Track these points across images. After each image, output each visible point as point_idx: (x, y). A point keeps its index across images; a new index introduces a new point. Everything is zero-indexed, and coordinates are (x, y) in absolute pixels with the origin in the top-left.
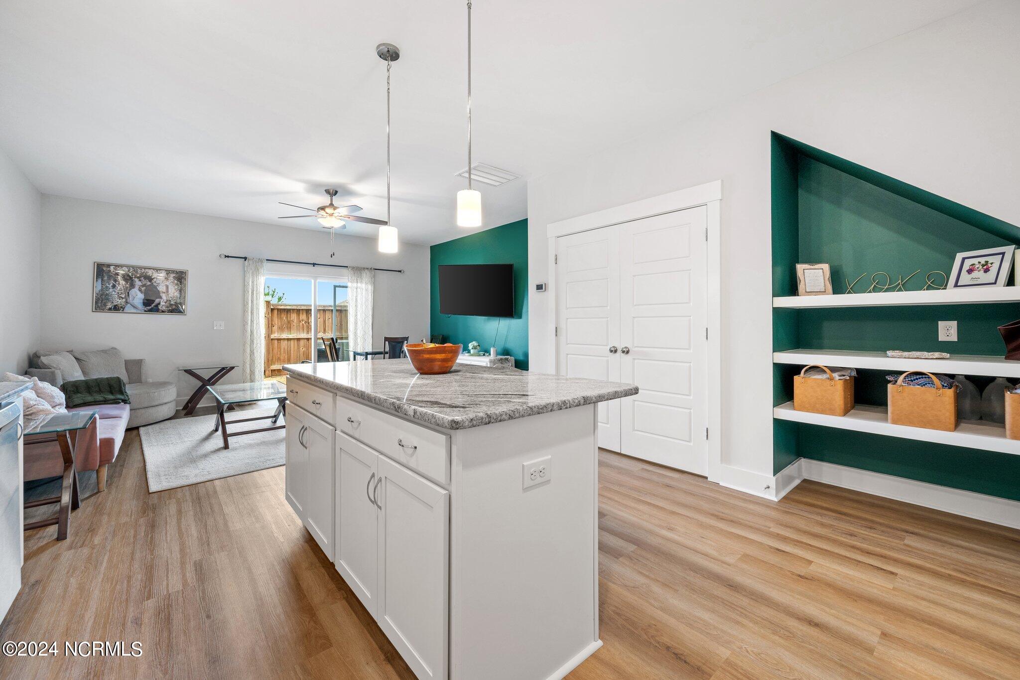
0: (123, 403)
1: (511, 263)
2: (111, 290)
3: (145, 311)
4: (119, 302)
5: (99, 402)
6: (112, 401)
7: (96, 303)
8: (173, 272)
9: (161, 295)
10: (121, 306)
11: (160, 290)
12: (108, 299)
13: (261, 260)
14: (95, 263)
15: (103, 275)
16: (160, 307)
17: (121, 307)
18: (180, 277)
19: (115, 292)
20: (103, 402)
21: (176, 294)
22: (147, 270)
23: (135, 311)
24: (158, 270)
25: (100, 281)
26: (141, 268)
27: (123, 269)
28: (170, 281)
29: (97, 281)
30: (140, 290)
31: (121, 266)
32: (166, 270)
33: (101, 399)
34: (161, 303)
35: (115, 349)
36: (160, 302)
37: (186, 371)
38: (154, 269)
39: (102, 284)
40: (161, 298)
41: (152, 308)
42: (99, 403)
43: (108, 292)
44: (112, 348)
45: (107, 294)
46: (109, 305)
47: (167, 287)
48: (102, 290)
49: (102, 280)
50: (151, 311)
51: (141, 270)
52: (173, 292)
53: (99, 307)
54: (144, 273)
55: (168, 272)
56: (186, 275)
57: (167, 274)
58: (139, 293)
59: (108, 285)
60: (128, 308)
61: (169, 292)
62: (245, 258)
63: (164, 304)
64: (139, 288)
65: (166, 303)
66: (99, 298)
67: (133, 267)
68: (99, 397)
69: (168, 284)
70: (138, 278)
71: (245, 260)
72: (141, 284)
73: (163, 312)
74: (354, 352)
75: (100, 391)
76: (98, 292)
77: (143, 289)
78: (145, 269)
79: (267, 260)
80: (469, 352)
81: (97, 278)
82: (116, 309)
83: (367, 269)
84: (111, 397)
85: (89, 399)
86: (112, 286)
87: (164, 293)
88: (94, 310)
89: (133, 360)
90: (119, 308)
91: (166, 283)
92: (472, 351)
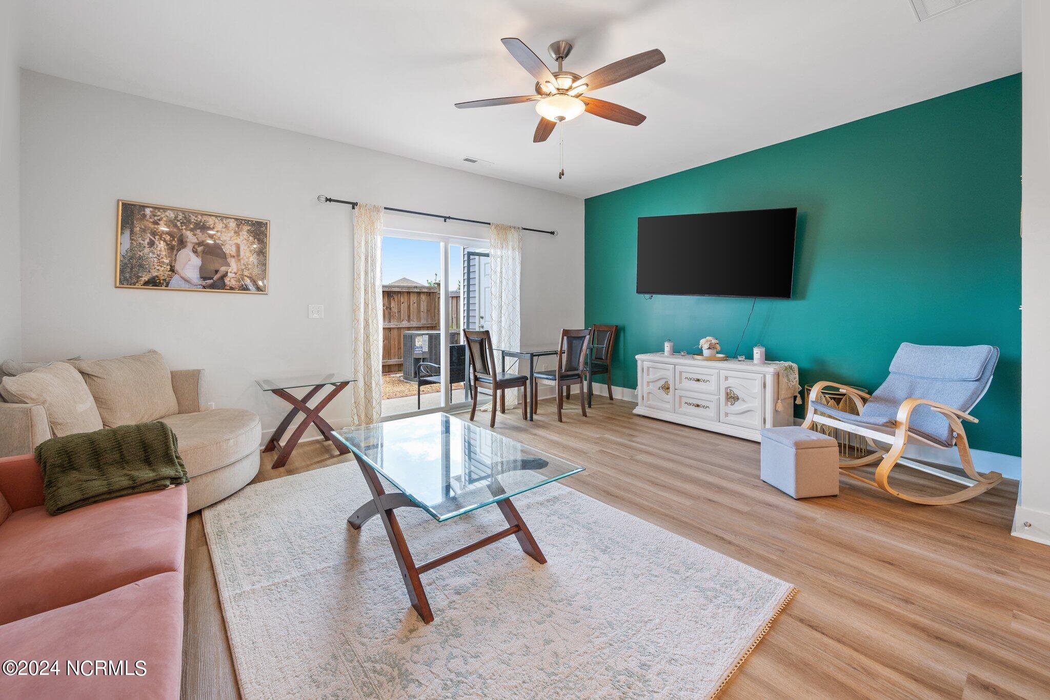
0: (173, 486)
1: (793, 206)
2: (147, 250)
3: (204, 287)
4: (161, 271)
5: (119, 490)
6: (148, 486)
7: (122, 271)
8: (247, 222)
9: (229, 260)
10: (163, 278)
11: (227, 252)
12: (141, 266)
13: (376, 209)
14: (118, 201)
15: (133, 223)
16: (227, 280)
17: (165, 280)
18: (259, 230)
19: (154, 253)
20: (130, 491)
21: (251, 259)
22: (205, 218)
23: (187, 286)
24: (222, 218)
25: (127, 233)
26: (196, 213)
27: (167, 214)
28: (242, 238)
29: (122, 233)
30: (195, 251)
31: (165, 209)
32: (236, 219)
33: (125, 482)
34: (229, 274)
35: (154, 352)
36: (227, 272)
37: (275, 391)
38: (216, 217)
39: (132, 240)
40: (228, 265)
41: (215, 282)
42: (118, 494)
43: (141, 254)
44: (150, 351)
45: (140, 258)
46: (145, 278)
47: (238, 247)
48: (131, 250)
49: (132, 232)
50: (213, 286)
51: (196, 217)
52: (249, 257)
53: (127, 280)
54: (201, 222)
55: (240, 222)
56: (266, 228)
57: (238, 226)
58: (193, 256)
59: (142, 242)
60: (175, 281)
61: (241, 257)
62: (354, 205)
63: (233, 275)
64: (194, 247)
65: (236, 274)
66: (126, 264)
67: (183, 212)
68: (119, 479)
69: (239, 242)
70: (192, 230)
71: (353, 208)
72: (196, 241)
73: (232, 288)
74: (503, 352)
75: (122, 462)
76: (124, 253)
77: (200, 249)
78: (202, 215)
79: (385, 208)
80: (700, 353)
81: (122, 229)
82: (154, 283)
83: (514, 228)
84: (146, 474)
85: (98, 485)
86: (148, 244)
87: (234, 257)
88: (118, 285)
89: (186, 371)
90: (160, 283)
91: (236, 241)
92: (706, 353)
